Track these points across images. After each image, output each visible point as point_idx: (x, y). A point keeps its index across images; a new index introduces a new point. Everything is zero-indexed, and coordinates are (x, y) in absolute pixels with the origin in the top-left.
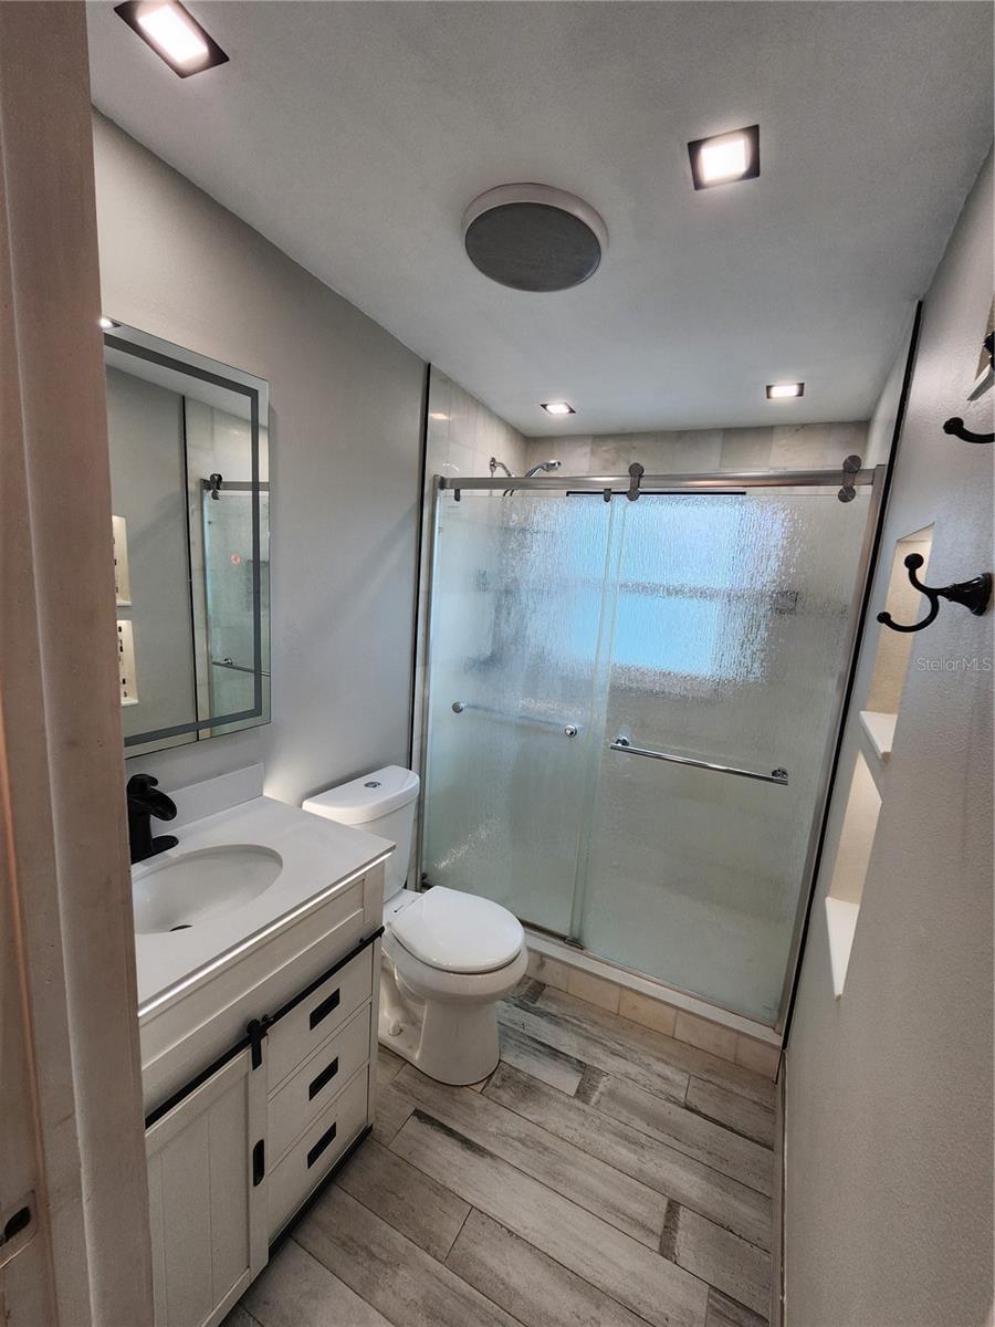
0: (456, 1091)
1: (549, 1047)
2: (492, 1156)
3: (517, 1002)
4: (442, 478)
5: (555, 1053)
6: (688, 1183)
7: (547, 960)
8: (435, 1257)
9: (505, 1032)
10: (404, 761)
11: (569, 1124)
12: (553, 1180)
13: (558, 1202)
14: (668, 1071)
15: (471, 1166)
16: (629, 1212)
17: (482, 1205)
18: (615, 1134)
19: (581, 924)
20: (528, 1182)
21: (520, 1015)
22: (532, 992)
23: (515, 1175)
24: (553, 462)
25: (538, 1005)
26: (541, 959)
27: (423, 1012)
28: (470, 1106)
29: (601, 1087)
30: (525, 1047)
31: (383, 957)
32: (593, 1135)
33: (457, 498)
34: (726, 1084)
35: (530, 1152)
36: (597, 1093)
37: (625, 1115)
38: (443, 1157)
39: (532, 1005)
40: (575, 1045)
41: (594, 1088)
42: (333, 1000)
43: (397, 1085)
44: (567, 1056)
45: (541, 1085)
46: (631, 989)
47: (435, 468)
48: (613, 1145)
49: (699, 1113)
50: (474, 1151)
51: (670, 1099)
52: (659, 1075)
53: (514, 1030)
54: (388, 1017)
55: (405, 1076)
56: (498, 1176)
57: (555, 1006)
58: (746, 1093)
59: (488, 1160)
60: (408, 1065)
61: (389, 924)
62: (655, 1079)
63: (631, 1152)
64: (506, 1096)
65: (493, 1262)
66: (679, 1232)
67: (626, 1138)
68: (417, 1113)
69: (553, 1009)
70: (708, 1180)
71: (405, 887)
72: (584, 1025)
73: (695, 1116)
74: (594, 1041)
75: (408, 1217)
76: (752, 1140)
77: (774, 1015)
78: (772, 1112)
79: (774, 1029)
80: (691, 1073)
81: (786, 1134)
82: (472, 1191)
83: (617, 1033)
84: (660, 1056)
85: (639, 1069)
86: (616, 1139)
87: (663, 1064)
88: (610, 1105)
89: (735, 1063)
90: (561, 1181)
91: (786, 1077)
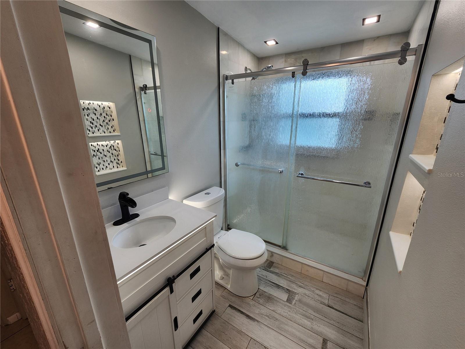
0: (244, 298)
1: (276, 284)
2: (257, 321)
3: (264, 268)
4: (227, 76)
5: (278, 286)
6: (330, 333)
7: (275, 255)
9: (260, 279)
10: (219, 185)
11: (284, 311)
12: (280, 330)
13: (282, 337)
14: (321, 293)
15: (250, 324)
16: (308, 342)
17: (255, 338)
19: (286, 242)
20: (271, 330)
21: (265, 273)
22: (269, 265)
23: (266, 328)
24: (270, 66)
25: (271, 269)
26: (272, 254)
27: (231, 272)
28: (249, 304)
29: (296, 298)
30: (267, 284)
31: (215, 254)
32: (294, 315)
33: (233, 83)
34: (343, 298)
35: (271, 320)
36: (294, 301)
37: (305, 308)
38: (240, 321)
39: (269, 269)
40: (286, 283)
41: (293, 299)
42: (198, 270)
43: (223, 296)
44: (283, 287)
45: (273, 297)
46: (306, 264)
47: (224, 72)
48: (301, 319)
49: (333, 308)
51: (322, 303)
52: (318, 295)
53: (263, 278)
54: (218, 274)
55: (225, 293)
56: (260, 328)
57: (278, 270)
58: (352, 301)
59: (256, 322)
60: (226, 290)
61: (217, 242)
62: (316, 296)
63: (309, 322)
64: (261, 301)
67: (307, 317)
68: (230, 306)
69: (277, 271)
70: (338, 332)
71: (222, 229)
72: (289, 277)
73: (331, 309)
74: (293, 282)
75: (229, 341)
76: (355, 319)
77: (363, 274)
78: (362, 309)
79: (362, 279)
80: (330, 294)
81: (369, 317)
82: (251, 333)
83: (301, 279)
84: (318, 288)
85: (310, 292)
86: (302, 316)
87: (319, 291)
88: (300, 305)
89: (346, 291)
90: (283, 330)
91: (368, 297)
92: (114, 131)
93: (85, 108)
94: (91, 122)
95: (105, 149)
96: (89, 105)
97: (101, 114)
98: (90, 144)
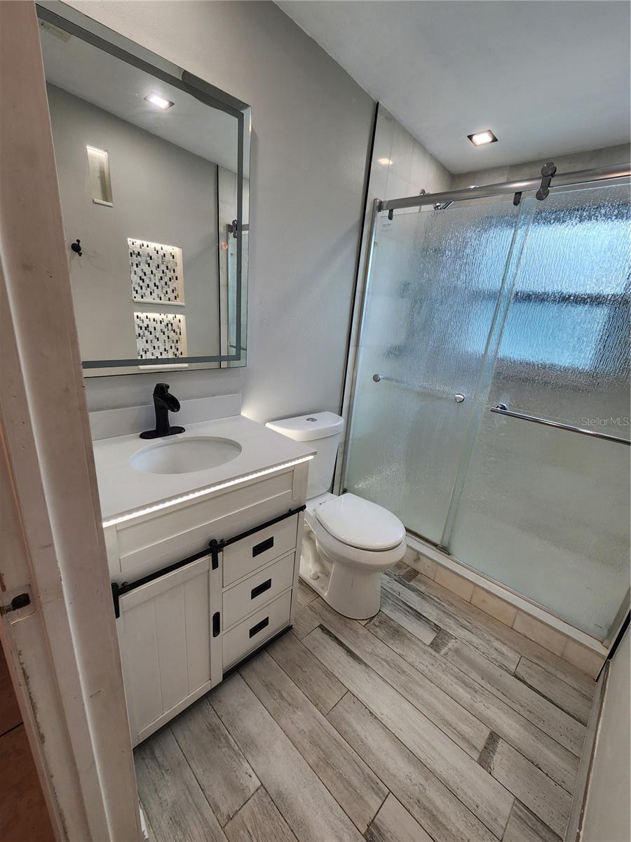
0: (348, 620)
1: (416, 611)
2: (366, 665)
3: (396, 578)
4: (381, 202)
5: (419, 616)
6: (509, 726)
7: (422, 557)
8: (320, 711)
9: (386, 595)
10: (338, 409)
11: (422, 661)
12: (405, 692)
13: (406, 706)
14: (504, 649)
16: (458, 729)
17: (356, 692)
18: (456, 678)
19: (450, 538)
20: (388, 688)
21: (398, 587)
22: (408, 574)
23: (380, 681)
25: (411, 583)
26: (417, 555)
27: (332, 568)
28: (356, 632)
29: (450, 645)
30: (399, 607)
32: (440, 674)
33: (390, 217)
34: (550, 669)
35: (394, 671)
36: (446, 648)
37: (465, 667)
38: (333, 656)
39: (407, 583)
40: (435, 614)
41: (445, 644)
42: (268, 544)
43: (312, 608)
44: (428, 619)
45: (405, 632)
46: (483, 588)
47: (375, 194)
48: (453, 684)
49: (525, 683)
50: (354, 659)
51: (501, 666)
52: (496, 650)
53: (392, 595)
54: (308, 568)
55: (316, 603)
56: (368, 678)
58: (568, 680)
59: (363, 667)
60: (320, 598)
62: (493, 651)
63: (467, 693)
64: (380, 633)
65: (357, 727)
66: (496, 754)
67: (464, 683)
68: (321, 627)
69: (422, 588)
70: (526, 729)
71: (331, 492)
72: (443, 604)
73: (521, 684)
74: (449, 615)
75: (307, 684)
76: (568, 714)
77: (605, 632)
78: (590, 700)
79: (602, 643)
80: (523, 655)
81: (601, 719)
82: (350, 681)
83: (467, 614)
84: (499, 637)
85: (481, 641)
86: (456, 680)
87: (499, 643)
88: (455, 658)
89: (561, 658)
90: (412, 694)
91: (608, 679)
92: (176, 299)
93: (134, 252)
94: (140, 277)
95: (159, 327)
96: (141, 248)
97: (158, 265)
98: (136, 314)
